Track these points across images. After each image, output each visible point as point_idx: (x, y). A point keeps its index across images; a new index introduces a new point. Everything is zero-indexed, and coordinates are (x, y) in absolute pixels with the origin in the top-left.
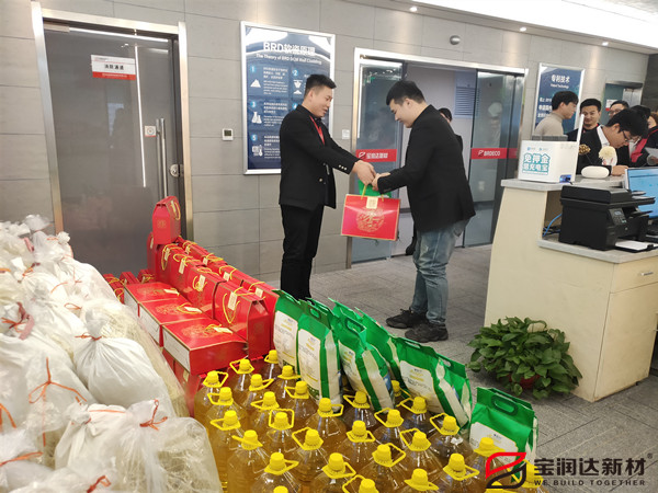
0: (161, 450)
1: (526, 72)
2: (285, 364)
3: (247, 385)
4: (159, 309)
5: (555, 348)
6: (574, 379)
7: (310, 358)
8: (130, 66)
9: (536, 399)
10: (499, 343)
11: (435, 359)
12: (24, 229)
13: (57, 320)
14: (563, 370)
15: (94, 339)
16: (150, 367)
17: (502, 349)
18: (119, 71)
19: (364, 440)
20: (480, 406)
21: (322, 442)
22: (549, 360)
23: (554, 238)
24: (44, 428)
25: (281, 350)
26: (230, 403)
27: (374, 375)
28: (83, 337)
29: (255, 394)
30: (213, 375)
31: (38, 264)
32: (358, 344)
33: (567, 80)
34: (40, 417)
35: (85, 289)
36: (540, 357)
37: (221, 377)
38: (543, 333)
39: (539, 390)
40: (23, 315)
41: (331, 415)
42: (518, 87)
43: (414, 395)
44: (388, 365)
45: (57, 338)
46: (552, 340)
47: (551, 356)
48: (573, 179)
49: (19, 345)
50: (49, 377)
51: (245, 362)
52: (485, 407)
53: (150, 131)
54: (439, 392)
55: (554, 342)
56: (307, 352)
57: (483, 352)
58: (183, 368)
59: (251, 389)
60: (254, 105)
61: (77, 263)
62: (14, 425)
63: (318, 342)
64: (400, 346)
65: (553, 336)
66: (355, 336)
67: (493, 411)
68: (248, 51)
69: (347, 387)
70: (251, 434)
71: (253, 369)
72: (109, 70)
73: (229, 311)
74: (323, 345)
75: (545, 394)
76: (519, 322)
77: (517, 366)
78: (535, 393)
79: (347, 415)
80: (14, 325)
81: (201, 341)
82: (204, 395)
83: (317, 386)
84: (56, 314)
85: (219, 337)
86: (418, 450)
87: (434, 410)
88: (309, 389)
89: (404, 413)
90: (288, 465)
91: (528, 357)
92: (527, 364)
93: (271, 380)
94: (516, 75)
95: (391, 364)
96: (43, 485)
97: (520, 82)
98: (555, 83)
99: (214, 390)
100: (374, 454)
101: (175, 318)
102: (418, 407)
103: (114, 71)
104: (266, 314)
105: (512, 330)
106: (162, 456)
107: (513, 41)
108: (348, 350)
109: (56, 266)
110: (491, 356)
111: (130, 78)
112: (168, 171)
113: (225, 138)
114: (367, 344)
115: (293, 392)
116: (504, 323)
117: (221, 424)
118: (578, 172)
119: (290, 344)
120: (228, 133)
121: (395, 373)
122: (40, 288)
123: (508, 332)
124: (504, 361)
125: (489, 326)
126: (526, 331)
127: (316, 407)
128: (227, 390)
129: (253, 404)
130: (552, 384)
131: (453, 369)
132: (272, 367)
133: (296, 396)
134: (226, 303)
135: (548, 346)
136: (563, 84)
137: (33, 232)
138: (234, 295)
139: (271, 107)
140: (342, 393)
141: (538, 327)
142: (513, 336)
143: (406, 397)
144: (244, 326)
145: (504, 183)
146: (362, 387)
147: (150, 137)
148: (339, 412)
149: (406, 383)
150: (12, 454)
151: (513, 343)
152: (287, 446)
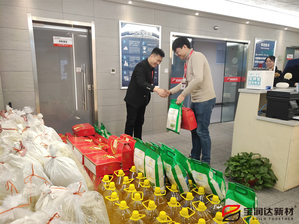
0: (82, 205)
1: (249, 42)
2: (139, 172)
3: (122, 181)
4: (82, 148)
5: (265, 166)
6: (274, 181)
7: (151, 169)
8: (70, 41)
9: (256, 190)
10: (238, 164)
11: (208, 169)
12: (23, 113)
13: (37, 150)
14: (269, 176)
15: (53, 158)
16: (78, 170)
17: (240, 166)
18: (65, 43)
19: (176, 206)
20: (230, 191)
21: (156, 206)
22: (262, 171)
23: (263, 115)
24: (30, 194)
25: (137, 166)
26: (114, 189)
27: (180, 176)
28: (48, 157)
29: (125, 186)
30: (106, 177)
31: (29, 127)
32: (172, 162)
33: (269, 46)
34: (29, 189)
35: (49, 138)
36: (258, 170)
37: (110, 178)
38: (259, 159)
39: (258, 186)
40: (22, 147)
41: (160, 195)
42: (245, 49)
43: (199, 186)
44: (187, 172)
45: (37, 157)
46: (263, 162)
47: (263, 170)
48: (272, 88)
49: (20, 159)
50: (33, 172)
51: (121, 171)
52: (232, 191)
53: (79, 70)
54: (210, 184)
55: (264, 164)
56: (149, 166)
57: (231, 168)
58: (93, 174)
59: (124, 183)
60: (125, 58)
61: (46, 127)
62: (17, 193)
63: (154, 161)
64: (192, 163)
65: (263, 161)
66: (171, 159)
67: (236, 193)
68: (122, 35)
69: (168, 182)
70: (124, 202)
71: (124, 174)
72: (60, 43)
73: (113, 148)
74: (156, 162)
75: (260, 187)
76: (247, 154)
77: (247, 174)
78: (256, 187)
79: (168, 195)
80: (18, 151)
81: (101, 162)
82: (102, 186)
83: (154, 182)
84: (36, 147)
85: (109, 160)
86: (201, 210)
87: (208, 193)
88: (150, 183)
89: (194, 194)
90: (140, 216)
91: (252, 170)
92: (252, 174)
93: (133, 179)
94: (244, 43)
95: (188, 172)
96: (30, 218)
97: (246, 47)
98: (263, 47)
99: (107, 183)
100: (180, 212)
101: (90, 152)
102: (201, 191)
103: (63, 43)
104: (131, 150)
105: (244, 158)
106: (83, 208)
107: (243, 28)
108: (168, 165)
109: (37, 128)
110: (234, 170)
111: (70, 46)
112: (87, 88)
113: (112, 73)
114: (177, 162)
115: (143, 184)
116: (241, 155)
117: (110, 198)
118: (274, 85)
119: (141, 163)
120: (113, 71)
121: (190, 176)
122: (30, 136)
123: (242, 159)
124: (241, 172)
125: (234, 156)
126: (251, 159)
127: (153, 191)
128: (113, 183)
129: (124, 190)
130: (264, 183)
131: (217, 174)
132: (133, 174)
133: (144, 186)
134: (113, 145)
135: (261, 165)
136: (267, 47)
137: (27, 114)
138: (116, 141)
139: (133, 58)
140: (165, 185)
141: (257, 156)
142: (245, 161)
143: (195, 187)
144: (121, 155)
145: (240, 90)
146: (175, 182)
147: (79, 72)
148: (164, 193)
149: (195, 180)
150: (16, 204)
151: (245, 164)
152: (140, 208)
